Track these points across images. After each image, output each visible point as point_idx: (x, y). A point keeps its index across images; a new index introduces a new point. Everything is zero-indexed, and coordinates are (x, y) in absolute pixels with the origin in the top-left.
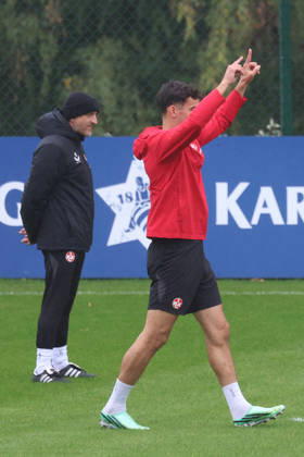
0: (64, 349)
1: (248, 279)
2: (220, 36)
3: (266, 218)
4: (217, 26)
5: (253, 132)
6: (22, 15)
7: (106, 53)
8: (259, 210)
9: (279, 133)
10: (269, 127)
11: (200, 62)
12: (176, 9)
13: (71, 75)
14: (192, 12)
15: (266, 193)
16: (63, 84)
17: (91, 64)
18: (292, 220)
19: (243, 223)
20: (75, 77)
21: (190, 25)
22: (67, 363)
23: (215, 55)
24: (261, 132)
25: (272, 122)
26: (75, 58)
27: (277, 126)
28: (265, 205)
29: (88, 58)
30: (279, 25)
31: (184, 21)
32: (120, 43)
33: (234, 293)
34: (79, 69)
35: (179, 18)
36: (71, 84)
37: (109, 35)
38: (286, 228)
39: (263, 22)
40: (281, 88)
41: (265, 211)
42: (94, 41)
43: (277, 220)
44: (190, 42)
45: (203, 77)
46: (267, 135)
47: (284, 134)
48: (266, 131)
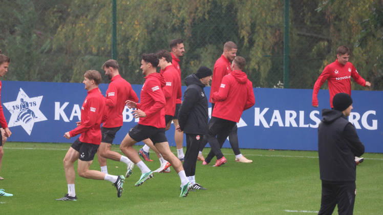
0: (194, 177)
1: (268, 150)
2: (258, 45)
3: (276, 124)
4: (257, 41)
5: (271, 86)
6: (174, 34)
7: (209, 51)
8: (273, 120)
9: (283, 87)
10: (278, 84)
11: (250, 56)
12: (241, 32)
13: (194, 60)
14: (247, 35)
15: (276, 113)
16: (190, 64)
17: (202, 55)
18: (287, 125)
19: (266, 125)
20: (196, 61)
21: (246, 40)
22: (195, 183)
23: (257, 53)
24: (275, 87)
25: (280, 82)
26: (196, 53)
27: (282, 84)
28: (276, 118)
29: (202, 53)
30: (284, 41)
31: (243, 37)
32: (215, 47)
33: (261, 155)
34: (197, 57)
35: (241, 37)
36: (194, 64)
37: (211, 43)
38: (284, 128)
39: (278, 39)
40: (284, 67)
41: (276, 120)
42: (204, 45)
43: (281, 124)
44: (246, 47)
45: (251, 62)
46: (277, 88)
47: (285, 87)
48: (277, 86)
